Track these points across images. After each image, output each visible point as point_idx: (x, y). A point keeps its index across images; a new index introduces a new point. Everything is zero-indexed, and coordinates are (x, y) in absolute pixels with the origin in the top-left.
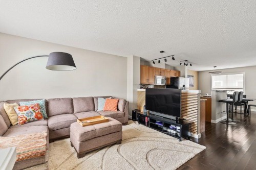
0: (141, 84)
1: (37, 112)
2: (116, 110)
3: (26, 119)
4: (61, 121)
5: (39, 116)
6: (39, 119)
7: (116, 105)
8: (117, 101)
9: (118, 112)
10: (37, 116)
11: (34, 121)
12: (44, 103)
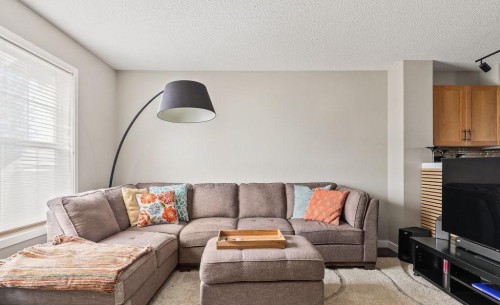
0: (434, 148)
1: (167, 206)
2: (337, 222)
3: (149, 218)
4: (202, 230)
5: (171, 215)
6: (169, 221)
7: (339, 206)
8: (341, 197)
9: (344, 227)
10: (165, 215)
11: (161, 223)
12: (184, 192)
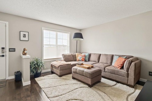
2: (119, 68)
3: (79, 59)
10: (82, 59)
12: (88, 55)
